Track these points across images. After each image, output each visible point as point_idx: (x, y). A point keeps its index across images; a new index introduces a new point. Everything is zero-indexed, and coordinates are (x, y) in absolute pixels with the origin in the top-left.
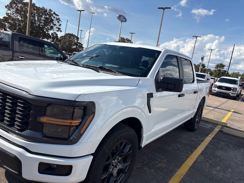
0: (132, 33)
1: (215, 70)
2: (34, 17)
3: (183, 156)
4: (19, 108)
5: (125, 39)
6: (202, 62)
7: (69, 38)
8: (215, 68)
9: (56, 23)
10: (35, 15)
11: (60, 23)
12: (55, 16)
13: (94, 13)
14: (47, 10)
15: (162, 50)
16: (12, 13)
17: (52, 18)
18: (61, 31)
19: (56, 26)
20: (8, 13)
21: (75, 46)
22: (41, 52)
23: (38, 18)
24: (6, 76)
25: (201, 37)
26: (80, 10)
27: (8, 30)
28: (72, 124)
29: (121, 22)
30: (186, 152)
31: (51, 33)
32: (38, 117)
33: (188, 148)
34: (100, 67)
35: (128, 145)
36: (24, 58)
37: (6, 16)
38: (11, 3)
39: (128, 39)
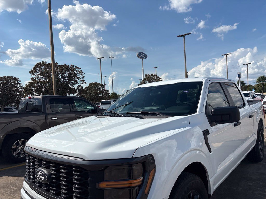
0: (156, 68)
1: (258, 85)
2: (58, 76)
3: (260, 196)
4: (75, 177)
5: (150, 75)
6: (240, 79)
7: (94, 87)
8: (257, 82)
9: (79, 76)
10: (59, 73)
11: (83, 76)
12: (77, 70)
13: (113, 58)
14: (68, 66)
15: (202, 80)
16: (37, 77)
17: (75, 72)
18: (86, 83)
19: (80, 79)
20: (33, 78)
21: (101, 94)
22: (72, 109)
23: (62, 76)
24: (48, 144)
25: (231, 54)
26: (99, 58)
27: (35, 94)
28: (133, 185)
29: (142, 59)
30: (261, 189)
31: (77, 87)
32: (97, 184)
33: (261, 184)
34: (141, 112)
35: (197, 195)
36: (57, 118)
37: (31, 81)
38: (34, 68)
39: (154, 74)
